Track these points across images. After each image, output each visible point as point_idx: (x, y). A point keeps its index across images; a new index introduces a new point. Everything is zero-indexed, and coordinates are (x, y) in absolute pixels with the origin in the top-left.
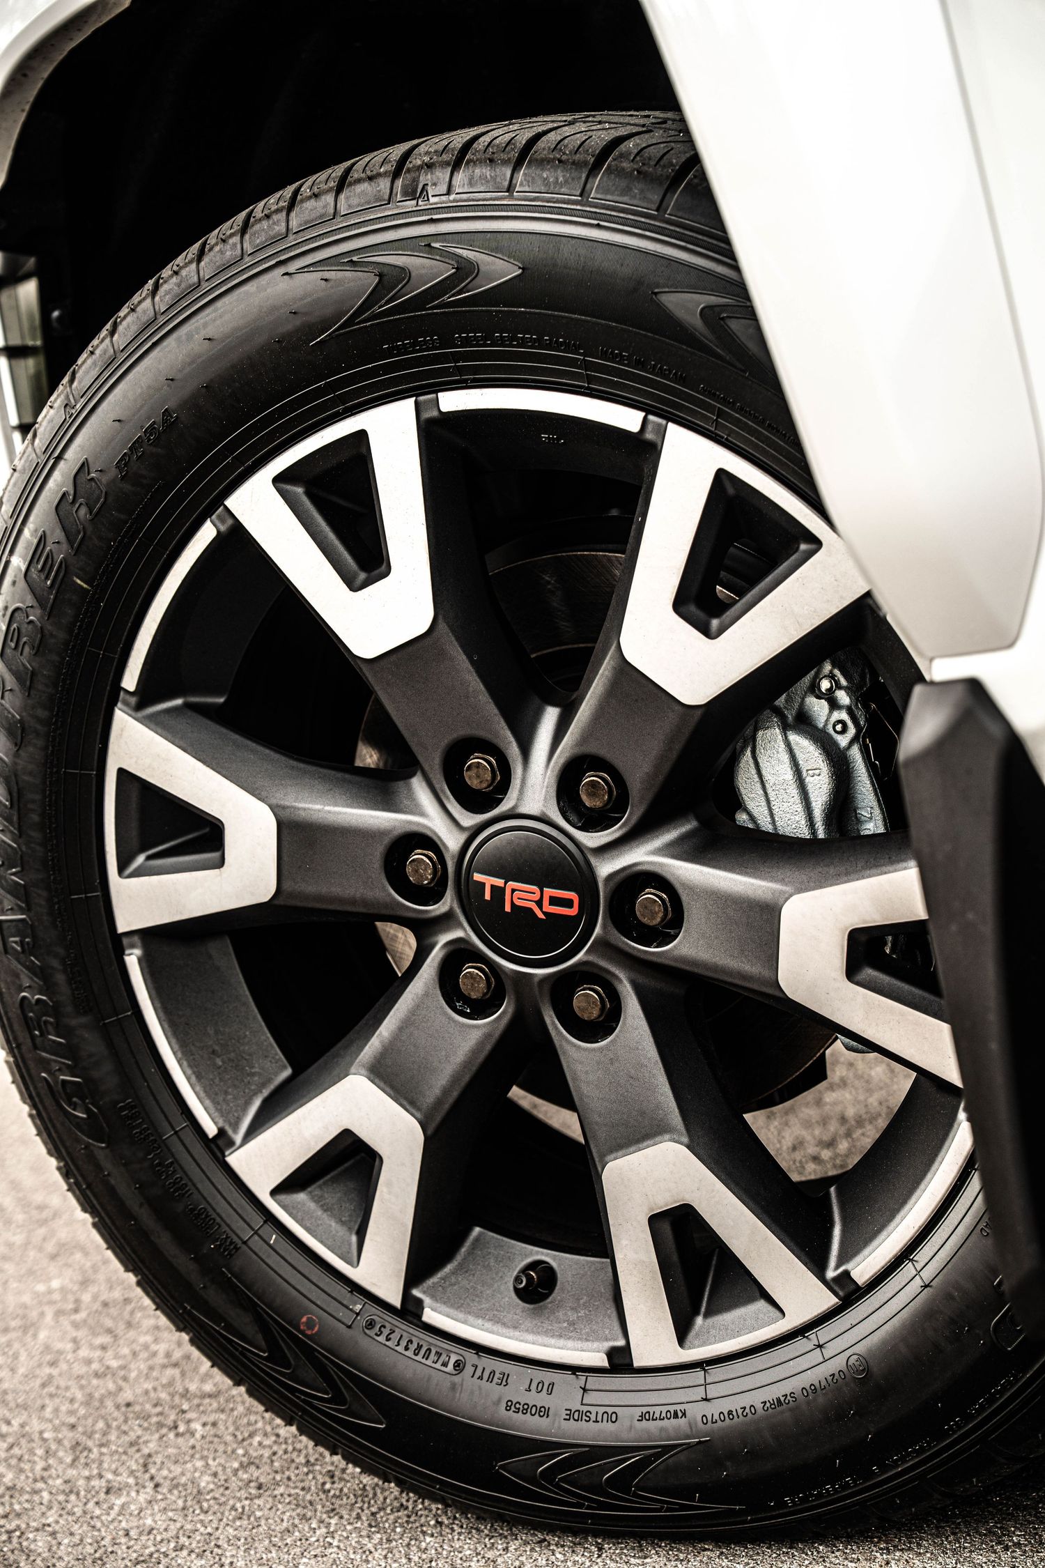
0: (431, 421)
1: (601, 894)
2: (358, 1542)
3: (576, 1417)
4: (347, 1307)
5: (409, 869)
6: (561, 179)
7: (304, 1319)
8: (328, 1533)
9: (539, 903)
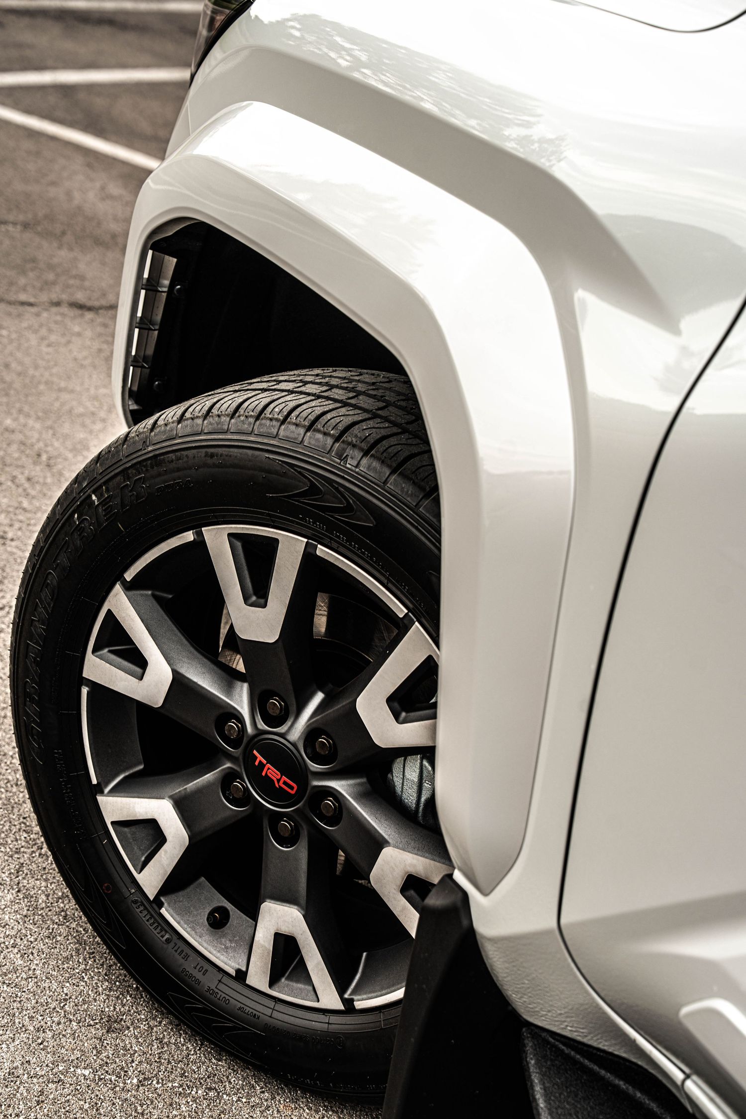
0: (310, 554)
1: (308, 792)
2: (96, 983)
3: (211, 992)
4: (128, 889)
5: (226, 728)
6: (410, 492)
7: (106, 885)
8: (85, 969)
9: (279, 781)
